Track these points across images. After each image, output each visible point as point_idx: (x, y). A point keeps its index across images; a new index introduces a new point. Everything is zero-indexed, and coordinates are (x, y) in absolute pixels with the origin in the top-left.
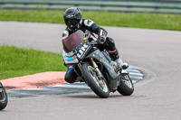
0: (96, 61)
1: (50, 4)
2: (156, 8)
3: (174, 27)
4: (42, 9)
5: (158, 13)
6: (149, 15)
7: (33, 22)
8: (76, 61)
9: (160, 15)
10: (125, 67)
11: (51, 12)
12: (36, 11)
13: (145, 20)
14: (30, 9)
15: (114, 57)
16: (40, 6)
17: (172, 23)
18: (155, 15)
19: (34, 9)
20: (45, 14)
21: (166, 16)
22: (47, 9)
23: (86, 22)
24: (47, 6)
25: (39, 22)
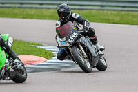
0: (82, 45)
1: (21, 4)
2: (102, 6)
3: (115, 21)
5: (104, 10)
6: (97, 12)
7: (8, 17)
8: (68, 45)
9: (105, 12)
10: (102, 50)
12: (10, 9)
13: (94, 16)
14: (6, 7)
15: (94, 42)
16: (13, 5)
17: (114, 18)
18: (101, 11)
19: (9, 7)
20: (17, 11)
21: (110, 12)
22: (19, 8)
23: (74, 15)
24: (19, 5)
25: (13, 17)
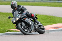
4: (56, 2)
11: (59, 3)
